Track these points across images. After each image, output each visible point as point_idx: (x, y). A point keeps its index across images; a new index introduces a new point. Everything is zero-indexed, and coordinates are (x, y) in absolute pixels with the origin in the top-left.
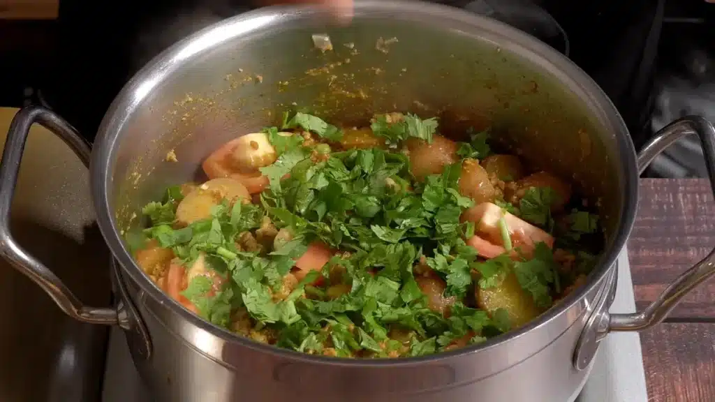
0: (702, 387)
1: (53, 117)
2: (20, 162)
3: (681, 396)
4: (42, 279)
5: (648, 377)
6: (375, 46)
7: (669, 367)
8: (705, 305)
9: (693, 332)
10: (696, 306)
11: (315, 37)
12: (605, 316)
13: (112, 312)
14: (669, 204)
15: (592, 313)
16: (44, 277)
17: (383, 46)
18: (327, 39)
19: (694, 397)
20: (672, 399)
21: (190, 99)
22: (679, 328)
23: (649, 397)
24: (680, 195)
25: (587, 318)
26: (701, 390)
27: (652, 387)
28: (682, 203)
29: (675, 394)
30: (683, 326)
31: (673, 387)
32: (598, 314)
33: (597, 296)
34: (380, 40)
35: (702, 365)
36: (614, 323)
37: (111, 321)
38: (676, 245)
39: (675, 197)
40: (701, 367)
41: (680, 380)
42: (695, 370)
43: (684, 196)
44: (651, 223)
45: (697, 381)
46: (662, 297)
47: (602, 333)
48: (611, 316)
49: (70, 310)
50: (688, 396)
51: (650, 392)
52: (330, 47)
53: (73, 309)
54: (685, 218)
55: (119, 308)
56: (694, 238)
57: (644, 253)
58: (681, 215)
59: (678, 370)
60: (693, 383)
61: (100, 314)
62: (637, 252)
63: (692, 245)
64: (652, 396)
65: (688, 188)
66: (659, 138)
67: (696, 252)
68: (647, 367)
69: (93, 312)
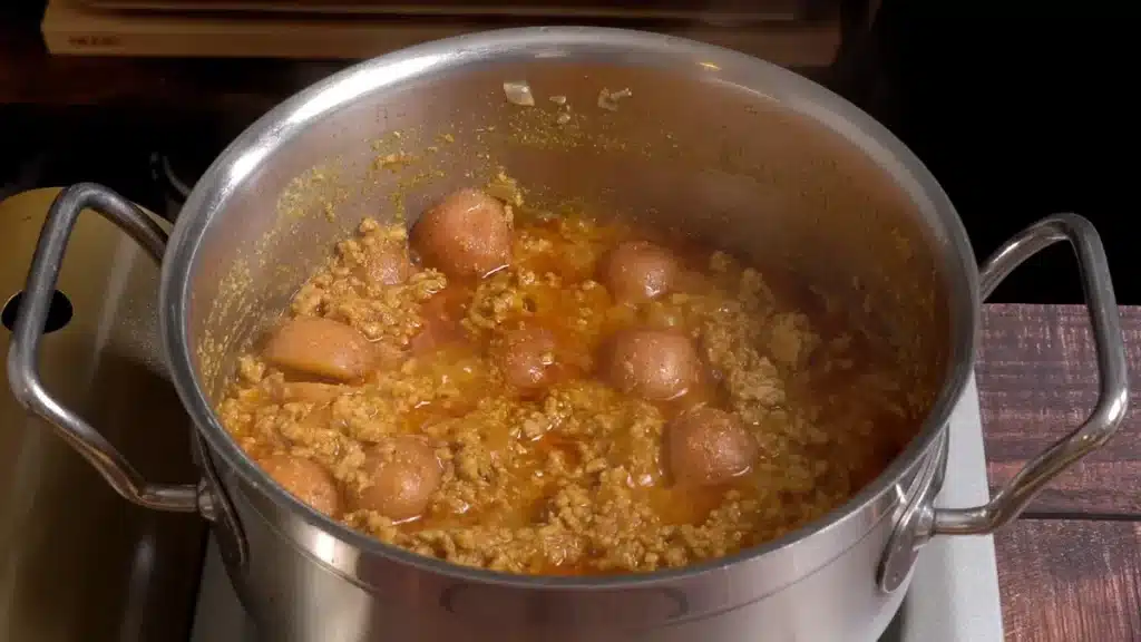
0: (1086, 617)
1: (114, 201)
2: (59, 268)
3: (1056, 630)
4: (84, 444)
5: (1004, 601)
6: (597, 101)
7: (1039, 586)
8: (1094, 494)
9: (1075, 533)
10: (1080, 495)
11: (507, 87)
12: (927, 512)
13: (190, 494)
14: (1043, 343)
15: (907, 508)
16: (88, 442)
17: (608, 100)
18: (525, 89)
19: (1074, 631)
20: (1041, 633)
21: (320, 176)
22: (1054, 528)
23: (1006, 631)
24: (1061, 330)
25: (900, 515)
26: (1085, 621)
27: (1013, 615)
28: (1064, 342)
29: (1046, 627)
30: (1060, 524)
31: (1044, 615)
32: (916, 508)
33: (916, 482)
34: (605, 93)
35: (1088, 585)
36: (942, 522)
37: (191, 506)
38: (1053, 404)
39: (1053, 332)
40: (1085, 588)
41: (1054, 604)
42: (1076, 590)
43: (1067, 332)
44: (1018, 371)
45: (1080, 610)
46: (1013, 485)
47: (921, 537)
48: (936, 511)
49: (128, 491)
50: (1066, 630)
51: (1008, 622)
52: (531, 101)
53: (132, 488)
54: (1067, 363)
55: (201, 488)
56: (1080, 393)
57: (1006, 415)
58: (1062, 358)
59: (1051, 590)
60: (1072, 612)
61: (170, 497)
62: (996, 413)
63: (1077, 404)
64: (1013, 629)
65: (1072, 319)
66: (1015, 245)
68: (1004, 586)
69: (162, 493)
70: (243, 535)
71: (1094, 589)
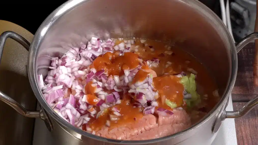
0: (251, 129)
3: (244, 132)
12: (224, 113)
13: (38, 113)
15: (220, 112)
19: (248, 133)
20: (240, 134)
31: (241, 129)
32: (222, 112)
35: (251, 120)
36: (228, 115)
37: (37, 116)
41: (243, 125)
42: (248, 121)
45: (249, 126)
48: (227, 112)
50: (246, 132)
53: (23, 112)
59: (242, 122)
61: (33, 114)
67: (248, 73)
69: (31, 113)
70: (52, 124)
71: (253, 121)
